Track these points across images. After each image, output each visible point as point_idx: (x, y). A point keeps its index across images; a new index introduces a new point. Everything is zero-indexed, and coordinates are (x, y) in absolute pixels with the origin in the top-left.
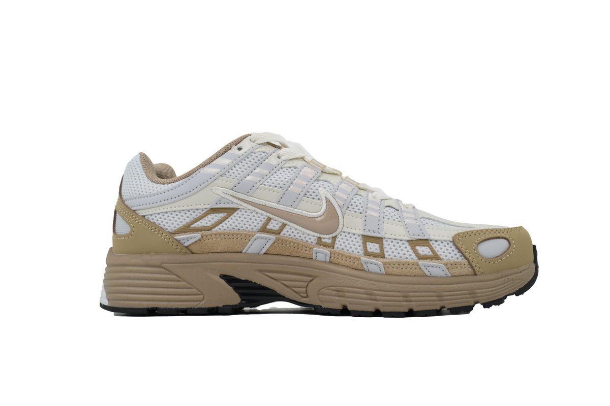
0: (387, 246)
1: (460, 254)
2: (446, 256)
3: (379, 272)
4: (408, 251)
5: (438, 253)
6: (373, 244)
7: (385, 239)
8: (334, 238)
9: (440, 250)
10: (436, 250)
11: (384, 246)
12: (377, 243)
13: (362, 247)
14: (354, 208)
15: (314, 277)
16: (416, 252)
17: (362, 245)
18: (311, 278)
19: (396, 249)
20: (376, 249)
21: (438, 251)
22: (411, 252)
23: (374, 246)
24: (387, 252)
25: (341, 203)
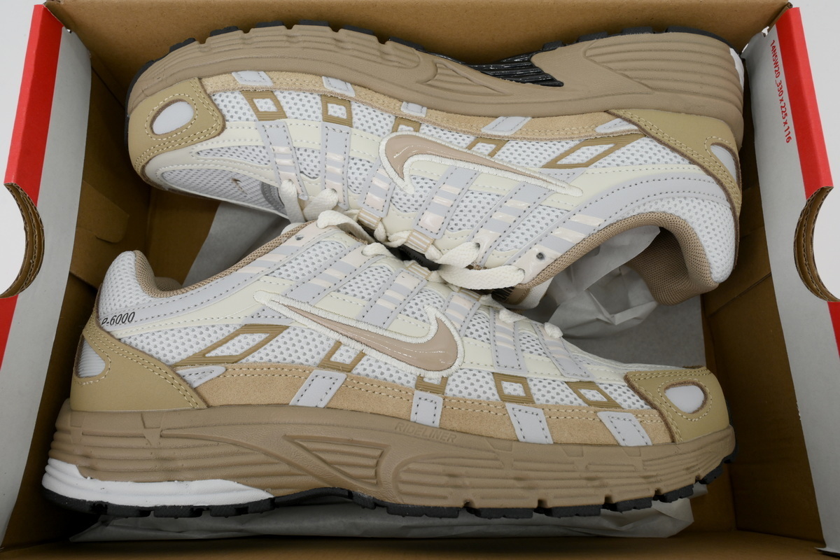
0: (316, 110)
1: (217, 103)
2: (235, 98)
3: (330, 79)
4: (287, 103)
5: (247, 102)
6: (336, 115)
7: (318, 120)
8: (395, 129)
9: (244, 106)
10: (248, 106)
11: (320, 111)
12: (331, 115)
13: (354, 112)
14: (363, 165)
15: (425, 82)
16: (277, 103)
17: (354, 115)
18: (430, 82)
19: (303, 105)
20: (332, 107)
21: (245, 104)
22: (283, 103)
23: (335, 112)
24: (317, 103)
25: (381, 171)
